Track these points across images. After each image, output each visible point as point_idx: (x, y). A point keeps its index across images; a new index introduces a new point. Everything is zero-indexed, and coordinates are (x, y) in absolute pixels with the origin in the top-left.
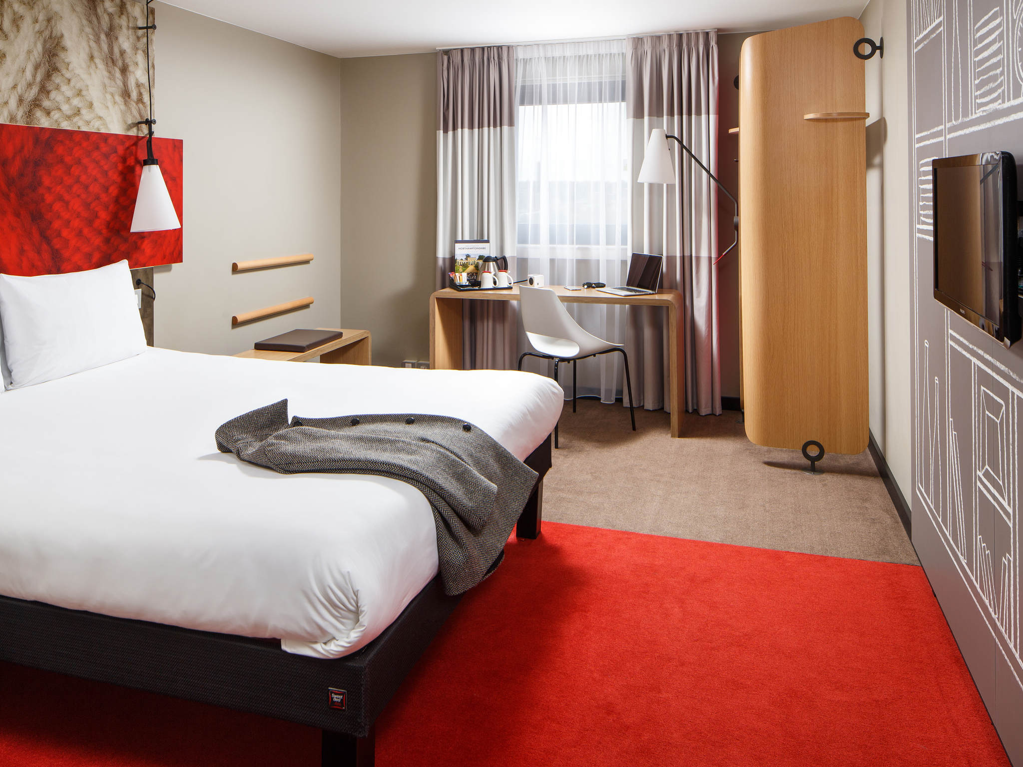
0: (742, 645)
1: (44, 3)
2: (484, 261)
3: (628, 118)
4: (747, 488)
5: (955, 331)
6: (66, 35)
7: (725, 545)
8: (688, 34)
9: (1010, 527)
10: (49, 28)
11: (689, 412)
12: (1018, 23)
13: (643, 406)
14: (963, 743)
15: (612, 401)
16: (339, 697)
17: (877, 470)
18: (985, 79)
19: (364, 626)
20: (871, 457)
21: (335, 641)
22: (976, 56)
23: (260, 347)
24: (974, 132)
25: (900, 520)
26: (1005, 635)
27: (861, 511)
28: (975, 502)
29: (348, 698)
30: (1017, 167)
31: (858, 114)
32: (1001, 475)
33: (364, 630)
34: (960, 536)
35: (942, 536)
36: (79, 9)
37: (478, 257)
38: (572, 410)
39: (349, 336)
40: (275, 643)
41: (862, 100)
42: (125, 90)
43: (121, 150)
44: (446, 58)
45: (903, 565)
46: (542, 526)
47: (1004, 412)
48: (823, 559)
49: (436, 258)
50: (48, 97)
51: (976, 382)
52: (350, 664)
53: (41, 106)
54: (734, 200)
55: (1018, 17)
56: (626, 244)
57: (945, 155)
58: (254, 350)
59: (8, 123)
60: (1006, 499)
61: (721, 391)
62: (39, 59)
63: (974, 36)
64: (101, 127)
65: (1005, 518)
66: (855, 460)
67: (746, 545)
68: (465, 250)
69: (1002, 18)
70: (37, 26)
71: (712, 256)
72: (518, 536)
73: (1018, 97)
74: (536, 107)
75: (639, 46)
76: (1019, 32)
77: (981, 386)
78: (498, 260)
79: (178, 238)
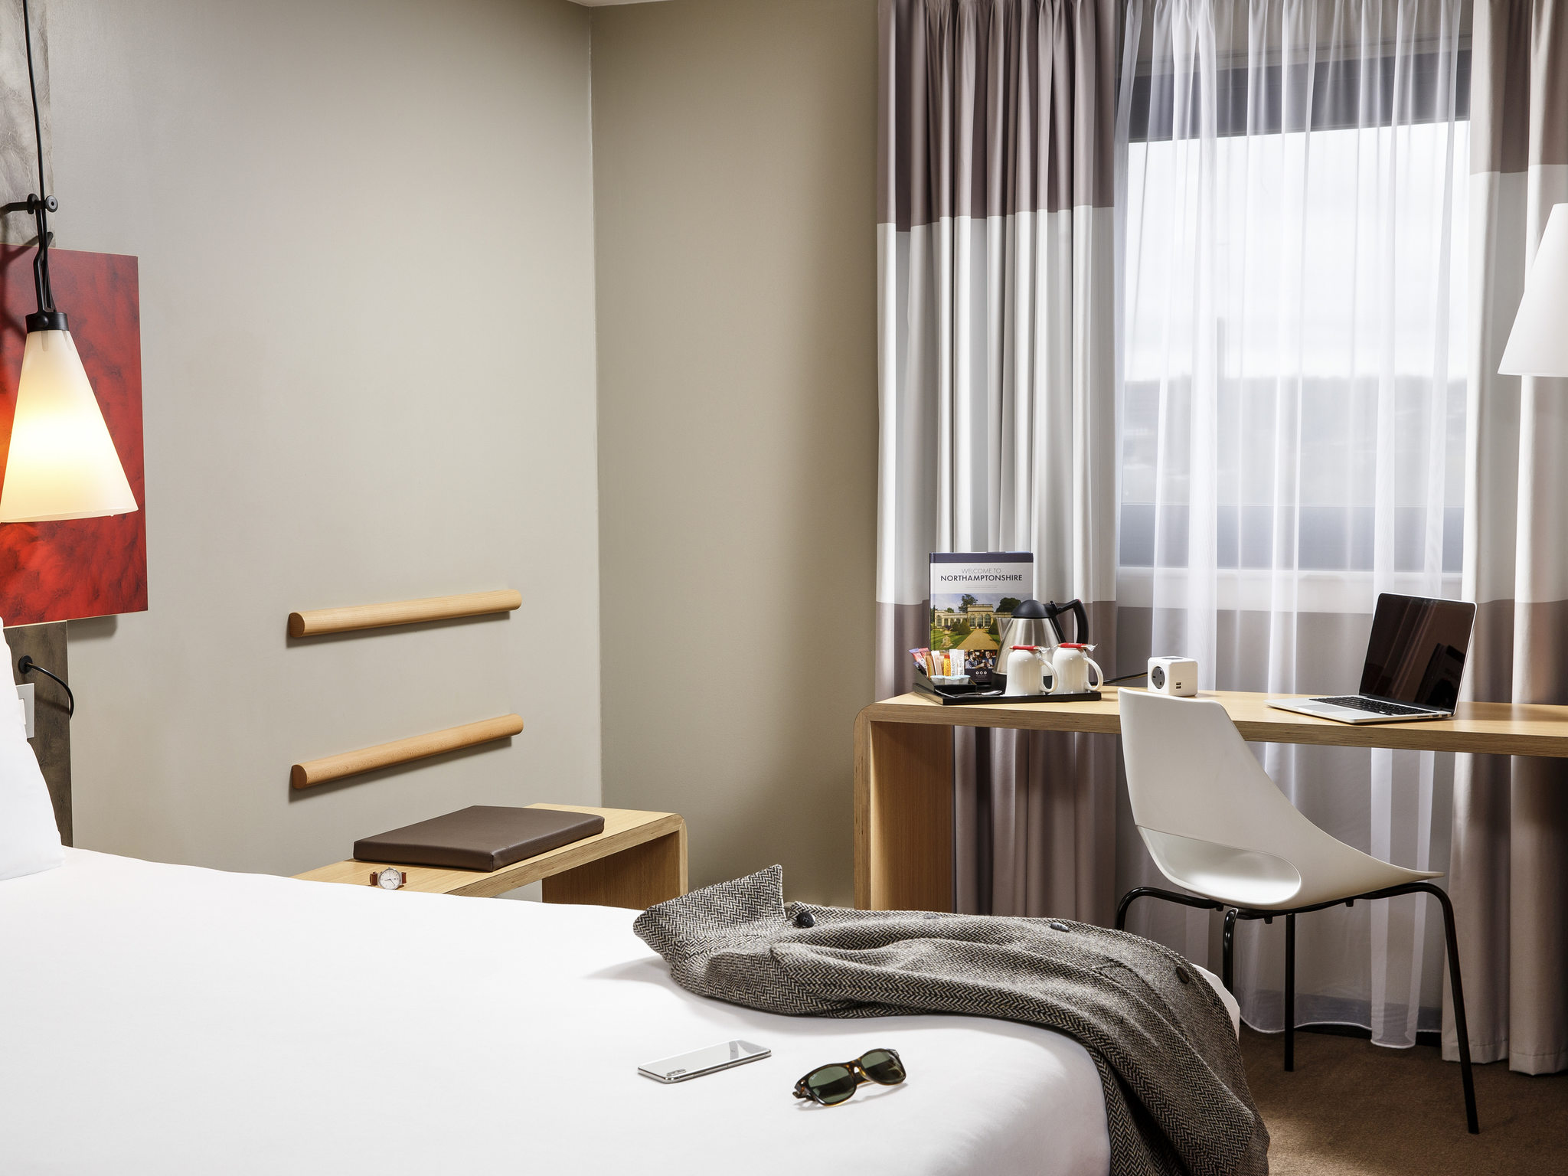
3: (1473, 171)
13: (1506, 1061)
15: (1406, 1041)
23: (368, 852)
37: (997, 605)
38: (1280, 1064)
49: (874, 605)
58: (353, 863)
68: (959, 583)
74: (1182, 144)
78: (1057, 612)
79: (133, 541)
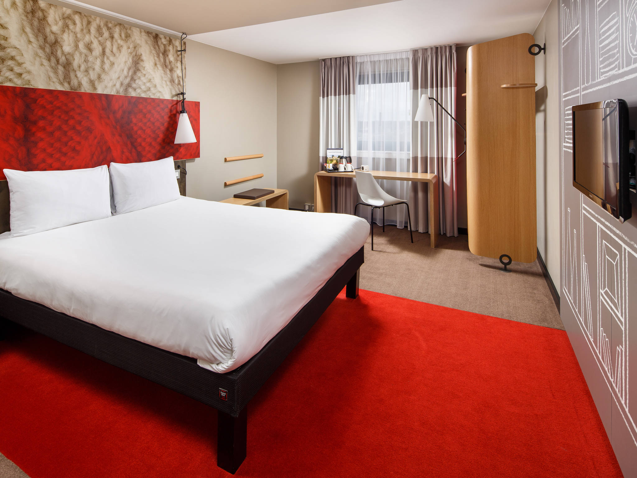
0: (459, 371)
1: (133, 40)
2: (340, 159)
3: (410, 89)
4: (469, 278)
5: (586, 205)
6: (143, 54)
7: (454, 309)
8: (441, 47)
9: (622, 330)
10: (135, 51)
11: (441, 234)
12: (630, 19)
13: (418, 230)
14: (590, 450)
15: (403, 227)
16: (224, 393)
17: (542, 272)
18: (607, 57)
19: (235, 358)
20: (538, 264)
21: (222, 364)
22: (600, 44)
23: (236, 196)
24: (599, 90)
25: (554, 302)
26: (619, 394)
27: (532, 295)
28: (599, 308)
29: (229, 395)
30: (629, 109)
31: (531, 84)
32: (616, 296)
33: (235, 361)
34: (589, 324)
35: (578, 320)
36: (149, 42)
37: (338, 157)
38: (382, 231)
39: (278, 192)
40: (194, 360)
41: (533, 76)
42: (172, 79)
43: (170, 106)
44: (323, 63)
45: (555, 329)
46: (359, 292)
47: (619, 259)
48: (509, 322)
49: (319, 157)
50: (135, 83)
51: (600, 237)
52: (230, 377)
53: (131, 87)
54: (464, 130)
55: (630, 15)
56: (410, 151)
57: (581, 103)
58: (234, 198)
59: (115, 94)
60: (620, 312)
61: (458, 225)
62: (130, 65)
63: (599, 32)
64: (160, 96)
65: (619, 324)
66: (529, 265)
67: (466, 311)
68: (332, 153)
69: (618, 18)
70: (129, 50)
71: (453, 158)
72: (347, 296)
73: (630, 66)
74: (366, 85)
75: (416, 54)
76: (630, 25)
77: (603, 240)
78: (347, 158)
79: (198, 146)
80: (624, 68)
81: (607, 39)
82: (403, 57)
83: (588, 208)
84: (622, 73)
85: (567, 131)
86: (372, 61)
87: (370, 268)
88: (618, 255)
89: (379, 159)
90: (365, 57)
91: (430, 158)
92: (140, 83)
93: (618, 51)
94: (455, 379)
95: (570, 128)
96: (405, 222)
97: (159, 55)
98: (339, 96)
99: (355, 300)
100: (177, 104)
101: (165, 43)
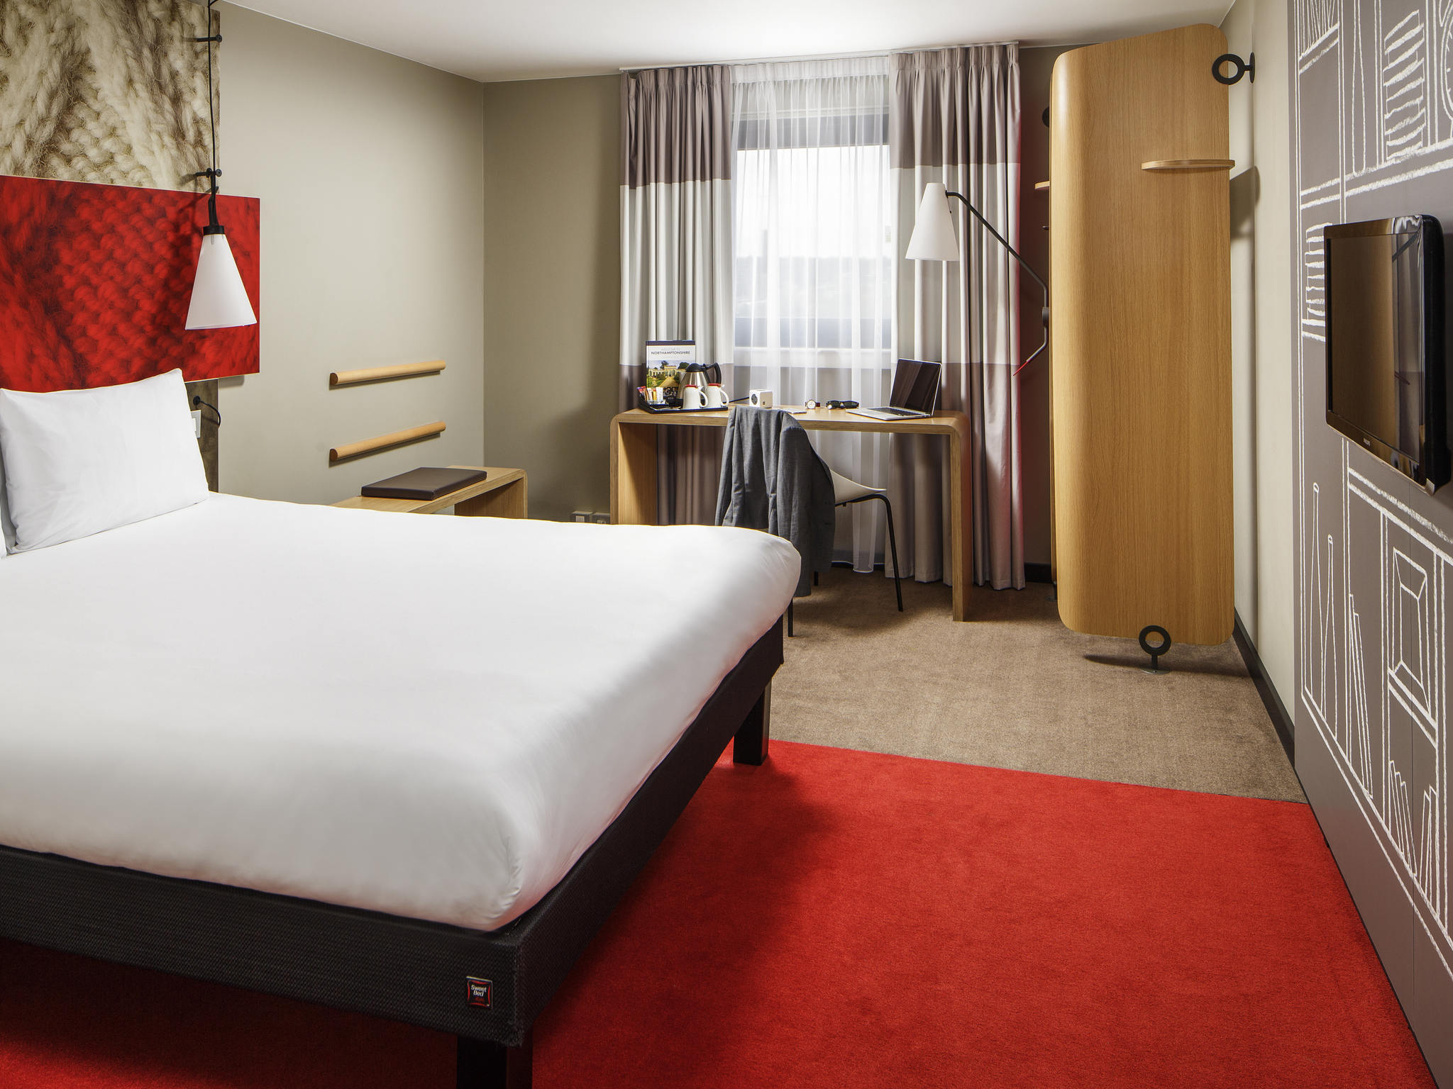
0: (1054, 916)
2: (687, 371)
3: (892, 167)
4: (1061, 693)
5: (1356, 471)
6: (94, 50)
8: (977, 48)
9: (1434, 748)
10: (70, 40)
11: (978, 585)
12: (1447, 33)
13: (914, 576)
14: (1368, 1056)
15: (869, 569)
16: (482, 989)
17: (1245, 667)
18: (1400, 111)
19: (517, 888)
20: (1238, 649)
22: (1387, 79)
23: (370, 492)
24: (1383, 188)
25: (1278, 738)
26: (1428, 902)
27: (1223, 726)
28: (1385, 712)
29: (495, 991)
30: (1444, 237)
31: (1220, 161)
32: (1422, 674)
33: (517, 894)
34: (1364, 761)
35: (1339, 761)
36: (112, 12)
37: (678, 366)
39: (496, 477)
42: (178, 128)
43: (171, 213)
44: (633, 82)
45: (1282, 802)
46: (769, 747)
47: (1427, 585)
48: (1170, 794)
49: (619, 367)
50: (68, 138)
51: (1387, 542)
52: (498, 943)
53: (58, 151)
54: (1042, 284)
55: (1446, 24)
56: (890, 348)
57: (1343, 219)
58: (361, 498)
59: (11, 175)
60: (1429, 709)
61: (1025, 554)
62: (55, 84)
63: (1383, 51)
64: (144, 180)
65: (1428, 736)
66: (1215, 653)
67: (1059, 774)
68: (660, 355)
69: (1423, 25)
70: (53, 38)
71: (1012, 364)
72: (735, 760)
73: (1446, 139)
74: (761, 151)
75: (908, 66)
76: (1447, 46)
77: (1394, 549)
78: (707, 368)
79: (253, 338)
80: (1435, 142)
81: (1401, 71)
82: (870, 74)
83: (1360, 478)
84: (1432, 153)
85: (1310, 287)
86: (780, 82)
87: (789, 685)
88: (1424, 576)
89: (800, 371)
90: (760, 68)
91: (948, 365)
92: (85, 139)
93: (1422, 101)
94: (1045, 936)
95: (1319, 280)
96: (876, 554)
97: (141, 52)
98: (682, 183)
99: (760, 767)
100: (193, 204)
101: (157, 14)
